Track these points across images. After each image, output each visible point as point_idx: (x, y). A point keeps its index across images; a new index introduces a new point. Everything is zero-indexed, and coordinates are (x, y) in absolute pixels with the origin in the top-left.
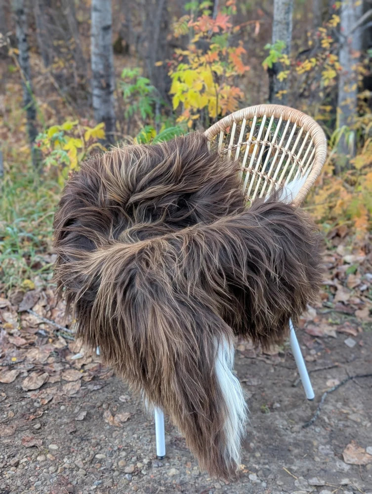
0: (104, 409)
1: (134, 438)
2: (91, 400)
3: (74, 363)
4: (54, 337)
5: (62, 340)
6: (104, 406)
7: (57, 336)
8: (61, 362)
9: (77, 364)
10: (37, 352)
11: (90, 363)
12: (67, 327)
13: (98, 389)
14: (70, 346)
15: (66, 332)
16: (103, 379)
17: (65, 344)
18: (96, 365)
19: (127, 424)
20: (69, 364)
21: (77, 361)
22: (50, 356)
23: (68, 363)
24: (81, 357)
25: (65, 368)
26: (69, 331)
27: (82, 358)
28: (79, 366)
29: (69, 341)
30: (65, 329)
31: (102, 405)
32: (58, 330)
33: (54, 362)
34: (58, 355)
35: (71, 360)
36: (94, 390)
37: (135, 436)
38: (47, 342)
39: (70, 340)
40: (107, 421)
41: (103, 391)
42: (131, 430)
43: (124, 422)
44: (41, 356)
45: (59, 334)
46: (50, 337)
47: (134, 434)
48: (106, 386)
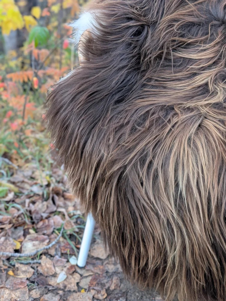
3: (65, 287)
4: (9, 267)
5: (24, 268)
7: (14, 266)
8: (49, 291)
9: (69, 286)
10: (7, 291)
11: (81, 279)
12: (16, 251)
14: (40, 270)
15: (20, 257)
16: (115, 289)
17: (32, 270)
18: (90, 278)
20: (60, 289)
21: (66, 283)
22: (30, 290)
23: (58, 289)
24: (66, 276)
25: (61, 296)
26: (22, 255)
27: (67, 278)
28: (73, 287)
29: (35, 266)
30: (17, 255)
32: (8, 259)
33: (42, 295)
34: (38, 285)
35: (59, 284)
38: (8, 276)
39: (34, 264)
44: (18, 293)
45: (13, 262)
46: (6, 270)
48: (127, 295)
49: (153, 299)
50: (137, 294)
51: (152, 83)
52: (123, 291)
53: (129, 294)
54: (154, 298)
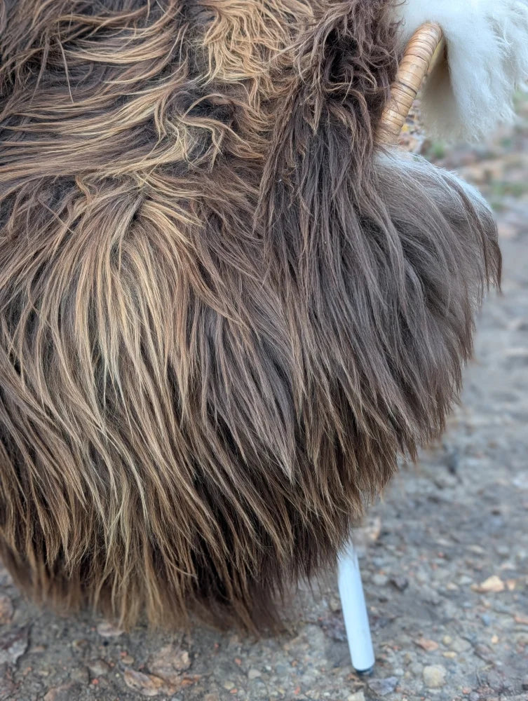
0: (105, 677)
1: (259, 679)
2: (46, 683)
6: (98, 670)
13: (27, 650)
19: (199, 666)
31: (89, 672)
36: (19, 659)
37: (254, 673)
40: (154, 693)
41: (46, 646)
42: (228, 668)
43: (191, 668)
47: (246, 674)
48: (29, 633)
49: (93, 630)
50: (55, 627)
51: (23, 126)
52: (21, 625)
53: (35, 630)
54: (95, 627)
